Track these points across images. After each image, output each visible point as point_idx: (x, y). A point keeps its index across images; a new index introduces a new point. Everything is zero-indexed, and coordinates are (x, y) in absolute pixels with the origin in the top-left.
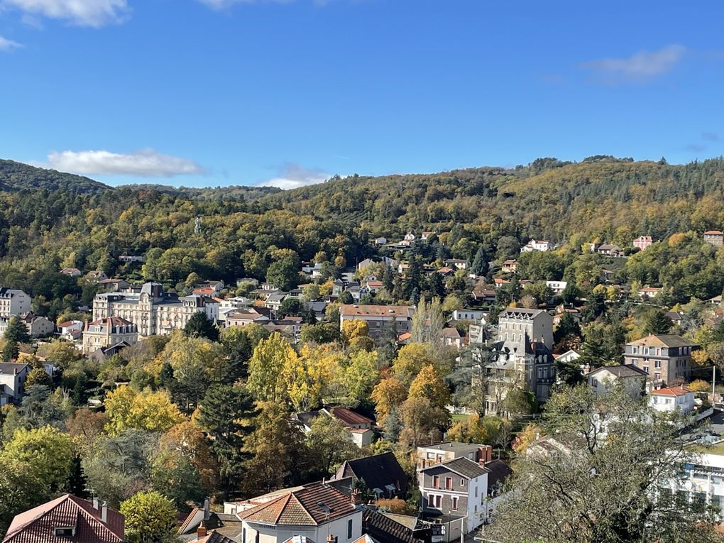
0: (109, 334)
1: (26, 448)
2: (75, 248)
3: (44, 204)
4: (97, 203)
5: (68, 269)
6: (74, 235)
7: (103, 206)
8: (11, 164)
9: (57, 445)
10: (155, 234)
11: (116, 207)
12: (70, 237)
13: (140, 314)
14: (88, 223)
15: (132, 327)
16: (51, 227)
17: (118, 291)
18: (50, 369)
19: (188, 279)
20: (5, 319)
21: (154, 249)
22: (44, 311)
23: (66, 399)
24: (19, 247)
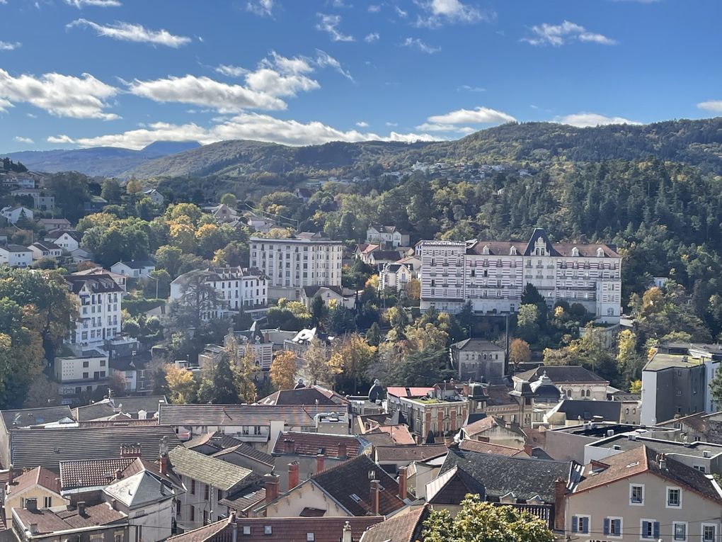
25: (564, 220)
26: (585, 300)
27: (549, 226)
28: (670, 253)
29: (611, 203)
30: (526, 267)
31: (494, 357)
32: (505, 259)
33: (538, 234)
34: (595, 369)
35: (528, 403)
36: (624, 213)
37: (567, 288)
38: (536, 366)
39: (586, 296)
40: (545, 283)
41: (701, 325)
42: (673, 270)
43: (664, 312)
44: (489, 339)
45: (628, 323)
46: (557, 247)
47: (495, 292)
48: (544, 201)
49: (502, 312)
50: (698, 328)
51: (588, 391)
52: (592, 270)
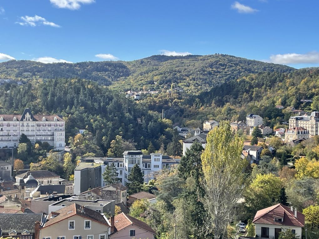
0: (296, 134)
1: (262, 182)
2: (281, 97)
3: (268, 78)
4: (291, 76)
5: (278, 105)
6: (281, 91)
7: (294, 78)
8: (254, 61)
9: (275, 182)
10: (317, 89)
11: (299, 78)
12: (279, 92)
13: (310, 126)
14: (287, 86)
15: (307, 131)
16: (271, 88)
17: (300, 115)
18: (271, 149)
20: (252, 127)
21: (317, 96)
22: (268, 124)
23: (278, 162)
24: (258, 97)
25: (39, 105)
26: (49, 140)
27: (32, 107)
28: (86, 119)
29: (60, 98)
30: (21, 126)
31: (6, 168)
32: (11, 122)
33: (27, 111)
34: (54, 171)
35: (23, 188)
36: (66, 101)
37: (41, 135)
38: (26, 171)
39: (49, 139)
40: (30, 133)
41: (99, 149)
42: (87, 126)
43: (84, 145)
44: (4, 160)
45: (68, 150)
46: (36, 117)
47: (6, 138)
48: (29, 96)
49: (10, 147)
50: (98, 151)
51: (51, 181)
52: (52, 127)
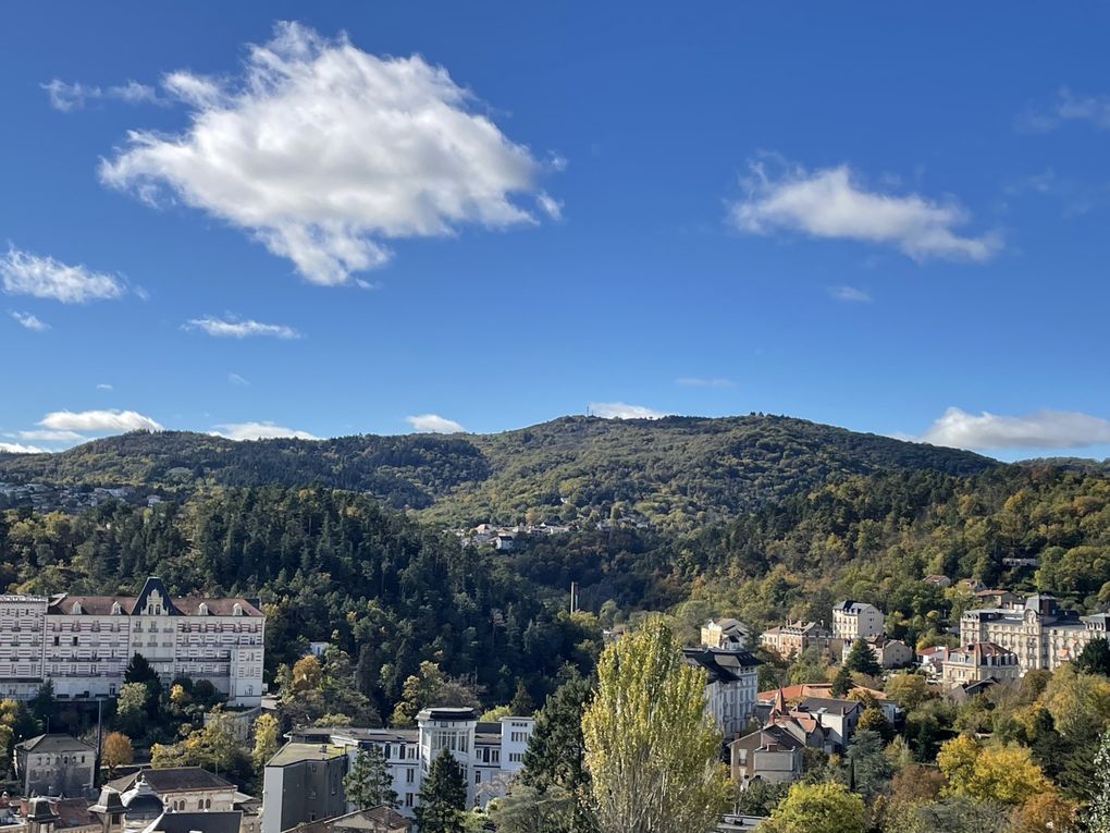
0: (978, 666)
2: (942, 547)
3: (903, 490)
4: (974, 485)
5: (934, 577)
6: (943, 530)
7: (982, 491)
8: (871, 437)
10: (1053, 527)
11: (999, 492)
12: (937, 533)
13: (1024, 640)
14: (961, 514)
15: (1010, 657)
16: (912, 520)
17: (1000, 607)
18: (890, 711)
19: (1101, 591)
20: (849, 642)
21: (1051, 549)
22: (899, 633)
23: (906, 751)
24: (871, 547)
25: (193, 566)
26: (215, 675)
27: (173, 574)
28: (334, 610)
29: (259, 546)
30: (135, 631)
31: (79, 760)
32: (104, 620)
33: (153, 585)
34: (221, 771)
35: (116, 821)
36: (277, 556)
37: (191, 659)
38: (138, 770)
39: (216, 670)
40: (160, 653)
41: (367, 704)
42: (336, 632)
43: (320, 689)
44: (74, 734)
45: (270, 704)
46: (179, 603)
47: (87, 667)
48: (168, 540)
49: (97, 695)
50: (362, 709)
51: (208, 801)
52: (225, 633)
